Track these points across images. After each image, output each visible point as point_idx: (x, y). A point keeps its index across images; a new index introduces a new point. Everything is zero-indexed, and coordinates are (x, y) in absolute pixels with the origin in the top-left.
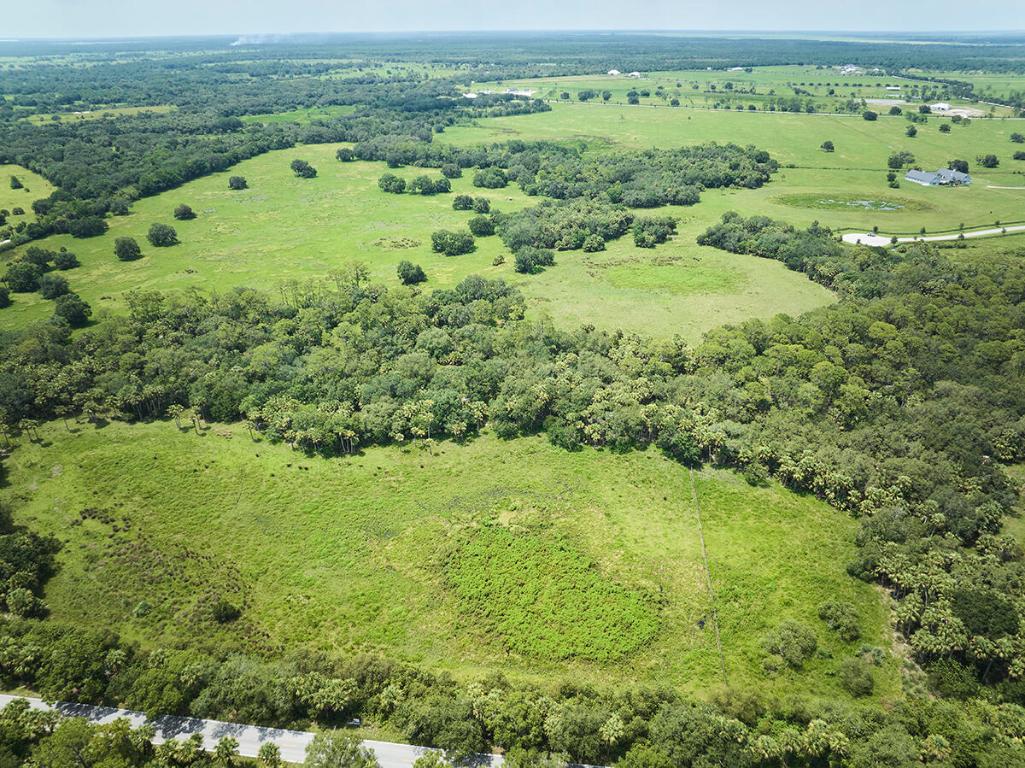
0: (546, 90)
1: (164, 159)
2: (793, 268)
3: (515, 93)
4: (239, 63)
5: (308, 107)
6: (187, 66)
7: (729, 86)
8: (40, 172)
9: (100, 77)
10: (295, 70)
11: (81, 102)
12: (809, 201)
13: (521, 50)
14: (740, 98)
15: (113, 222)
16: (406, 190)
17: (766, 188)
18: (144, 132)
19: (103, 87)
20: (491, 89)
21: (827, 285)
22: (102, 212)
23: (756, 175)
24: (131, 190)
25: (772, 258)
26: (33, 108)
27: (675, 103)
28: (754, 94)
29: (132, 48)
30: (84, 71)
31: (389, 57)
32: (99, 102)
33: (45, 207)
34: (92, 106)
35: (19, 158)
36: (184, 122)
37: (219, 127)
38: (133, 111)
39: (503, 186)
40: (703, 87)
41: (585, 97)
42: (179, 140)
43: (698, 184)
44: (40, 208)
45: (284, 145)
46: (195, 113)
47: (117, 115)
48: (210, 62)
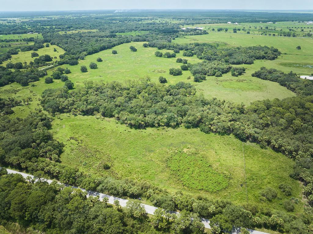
0: (207, 28)
1: (94, 45)
2: (282, 85)
3: (198, 28)
4: (116, 18)
5: (135, 31)
6: (101, 18)
7: (267, 28)
8: (61, 47)
9: (77, 21)
10: (132, 20)
11: (72, 28)
12: (290, 65)
13: (200, 15)
14: (270, 32)
15: (80, 61)
16: (163, 56)
17: (276, 60)
18: (89, 37)
19: (78, 24)
20: (190, 27)
21: (293, 91)
22: (77, 59)
23: (273, 56)
24: (85, 53)
25: (276, 82)
26: (60, 30)
27: (248, 33)
28: (275, 30)
29: (86, 13)
30: (73, 19)
31: (160, 17)
32: (77, 28)
34: (75, 29)
35: (56, 43)
36: (100, 34)
37: (110, 36)
38: (86, 31)
39: (192, 56)
40: (258, 28)
41: (220, 30)
42: (99, 39)
43: (254, 58)
44: (61, 57)
45: (128, 42)
46: (103, 32)
47: (82, 32)
48: (108, 17)
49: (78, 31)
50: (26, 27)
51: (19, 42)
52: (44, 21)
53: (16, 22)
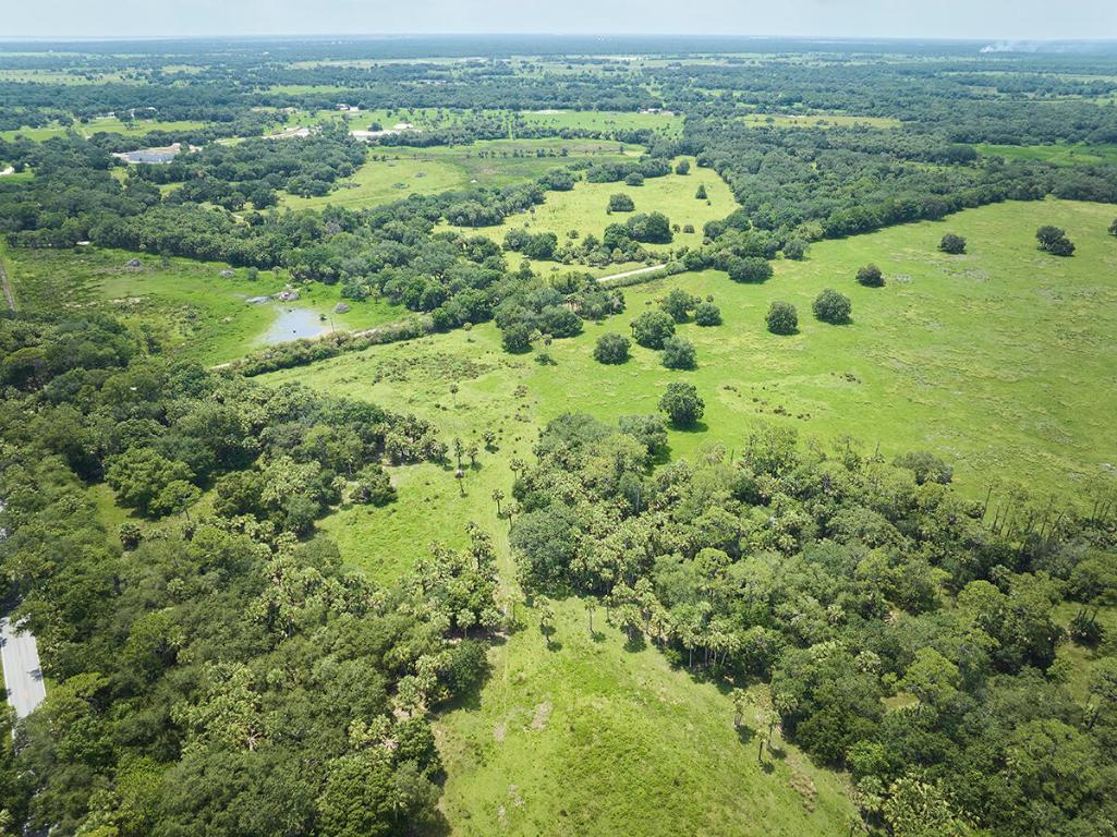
1: (868, 192)
4: (987, 73)
5: (1073, 141)
6: (924, 73)
8: (730, 183)
9: (829, 78)
10: (1061, 88)
15: (780, 266)
18: (854, 150)
19: (828, 90)
22: (770, 254)
24: (815, 227)
26: (753, 106)
29: (868, 49)
30: (816, 71)
32: (818, 106)
33: (716, 230)
34: (810, 110)
35: (717, 163)
36: (905, 143)
37: (946, 156)
38: (847, 121)
42: (892, 168)
44: (712, 232)
45: (1030, 195)
46: (920, 133)
47: (832, 124)
48: (953, 70)
49: (817, 118)
50: (649, 89)
51: (602, 142)
52: (715, 70)
53: (627, 70)
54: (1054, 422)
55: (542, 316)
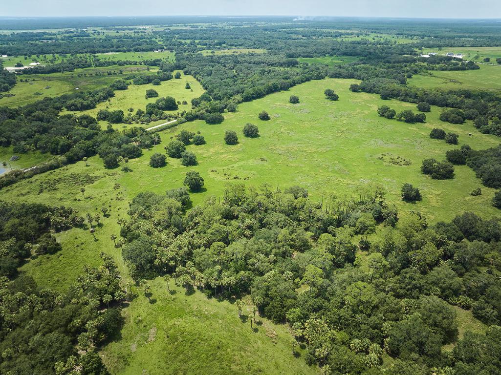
0: (473, 56)
1: (258, 81)
3: (452, 56)
4: (297, 29)
5: (332, 55)
6: (273, 30)
8: (199, 81)
9: (235, 33)
10: (324, 34)
11: (225, 45)
13: (448, 30)
15: (227, 115)
16: (395, 117)
18: (250, 63)
19: (235, 38)
20: (435, 52)
22: (221, 110)
24: (238, 97)
26: (205, 47)
29: (250, 20)
30: (229, 30)
32: (232, 45)
33: (197, 102)
34: (229, 47)
35: (193, 72)
36: (269, 59)
37: (286, 64)
38: (246, 51)
42: (266, 70)
44: (195, 103)
45: (320, 77)
46: (275, 55)
47: (239, 53)
48: (284, 28)
49: (232, 51)
50: (157, 41)
51: (138, 66)
52: (186, 31)
53: (145, 32)
54: (341, 166)
55: (122, 150)
